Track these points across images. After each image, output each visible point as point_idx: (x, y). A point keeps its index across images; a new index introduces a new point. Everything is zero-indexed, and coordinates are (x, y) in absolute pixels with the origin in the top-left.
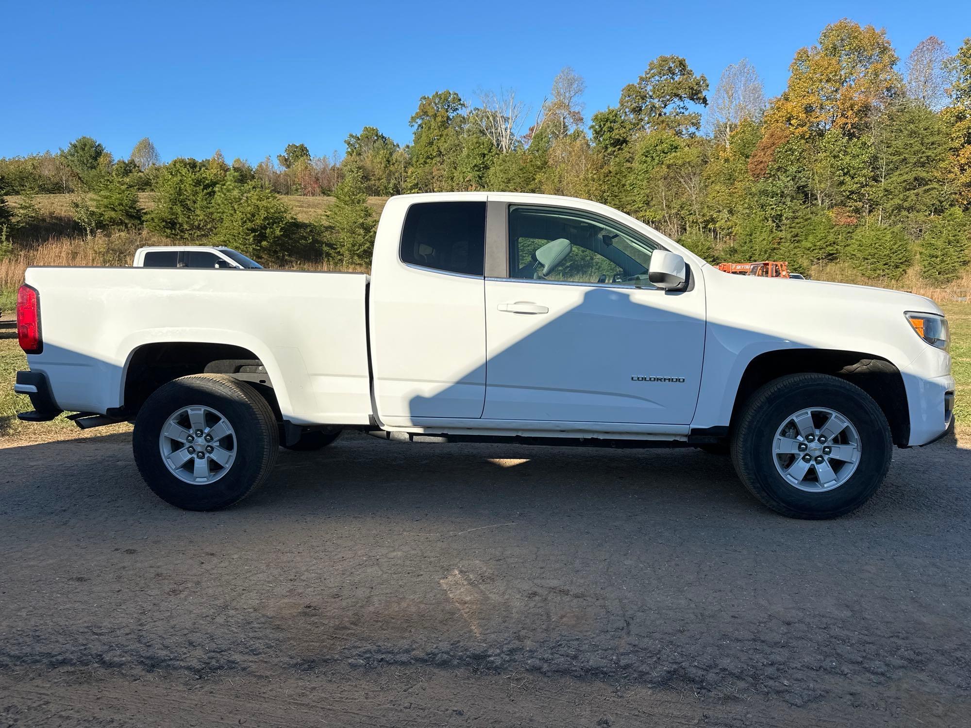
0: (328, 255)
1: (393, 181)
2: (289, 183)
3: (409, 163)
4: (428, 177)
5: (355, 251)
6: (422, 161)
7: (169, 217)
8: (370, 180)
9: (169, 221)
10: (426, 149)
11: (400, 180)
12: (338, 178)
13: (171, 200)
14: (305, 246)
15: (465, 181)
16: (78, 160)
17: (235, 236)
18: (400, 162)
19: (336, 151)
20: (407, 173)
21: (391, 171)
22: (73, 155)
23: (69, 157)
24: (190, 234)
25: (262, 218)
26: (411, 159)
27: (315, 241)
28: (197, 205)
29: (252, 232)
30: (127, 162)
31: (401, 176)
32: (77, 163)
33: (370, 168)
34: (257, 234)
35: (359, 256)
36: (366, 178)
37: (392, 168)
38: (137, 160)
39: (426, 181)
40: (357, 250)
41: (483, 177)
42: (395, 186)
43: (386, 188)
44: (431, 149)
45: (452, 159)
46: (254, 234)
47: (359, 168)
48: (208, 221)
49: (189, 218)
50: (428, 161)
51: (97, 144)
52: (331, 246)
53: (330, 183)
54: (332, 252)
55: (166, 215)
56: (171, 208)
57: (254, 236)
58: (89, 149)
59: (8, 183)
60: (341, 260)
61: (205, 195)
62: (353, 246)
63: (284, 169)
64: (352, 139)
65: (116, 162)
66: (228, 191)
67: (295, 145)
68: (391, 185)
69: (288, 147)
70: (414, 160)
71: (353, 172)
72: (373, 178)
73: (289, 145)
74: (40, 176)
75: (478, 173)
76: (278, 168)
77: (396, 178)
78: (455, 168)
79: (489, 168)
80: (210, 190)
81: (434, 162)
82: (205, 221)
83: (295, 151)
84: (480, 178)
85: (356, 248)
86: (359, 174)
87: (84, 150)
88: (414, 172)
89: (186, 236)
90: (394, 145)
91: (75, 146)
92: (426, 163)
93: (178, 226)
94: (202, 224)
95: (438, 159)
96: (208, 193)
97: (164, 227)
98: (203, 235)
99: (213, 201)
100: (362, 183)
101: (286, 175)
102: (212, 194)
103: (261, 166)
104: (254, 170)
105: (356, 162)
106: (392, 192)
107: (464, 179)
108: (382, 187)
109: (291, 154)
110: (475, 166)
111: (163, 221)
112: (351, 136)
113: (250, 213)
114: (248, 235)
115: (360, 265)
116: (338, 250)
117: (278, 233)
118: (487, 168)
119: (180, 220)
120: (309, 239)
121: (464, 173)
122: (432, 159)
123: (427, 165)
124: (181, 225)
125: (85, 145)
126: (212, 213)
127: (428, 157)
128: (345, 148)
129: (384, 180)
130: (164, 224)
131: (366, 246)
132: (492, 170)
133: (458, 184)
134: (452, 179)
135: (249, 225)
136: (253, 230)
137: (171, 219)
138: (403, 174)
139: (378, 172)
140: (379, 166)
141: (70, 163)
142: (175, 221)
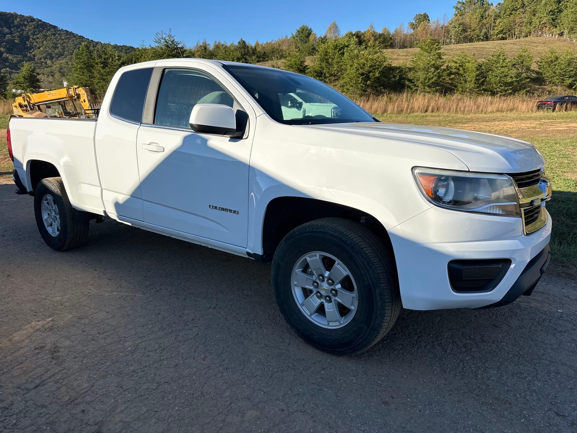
0: (409, 87)
1: (484, 31)
2: (413, 40)
3: (498, 16)
4: (511, 24)
5: (426, 83)
6: (508, 13)
7: (319, 70)
8: (467, 32)
9: (319, 72)
10: (513, 4)
11: (489, 29)
12: (445, 33)
13: (320, 59)
14: (395, 82)
15: (541, 23)
16: (300, 39)
17: (351, 79)
18: (491, 16)
19: (445, 15)
20: (495, 23)
21: (483, 23)
22: (297, 37)
23: (296, 38)
24: (329, 79)
25: (369, 66)
26: (500, 13)
27: (401, 78)
28: (335, 61)
29: (361, 76)
30: (323, 37)
31: (490, 26)
32: (299, 41)
33: (468, 24)
34: (364, 76)
35: (429, 87)
36: (464, 30)
37: (484, 21)
38: (328, 36)
39: (510, 27)
40: (428, 83)
41: (556, 19)
42: (486, 34)
43: (478, 36)
44: (517, 3)
45: (533, 8)
46: (362, 77)
47: (460, 24)
48: (339, 70)
49: (329, 69)
50: (513, 12)
51: (309, 29)
52: (410, 81)
53: (439, 37)
54: (410, 85)
55: (317, 69)
56: (320, 64)
57: (362, 78)
58: (305, 32)
59: (267, 55)
60: (417, 90)
61: (340, 54)
62: (425, 80)
63: (412, 31)
64: (459, 5)
65: (318, 38)
66: (351, 50)
67: (420, 14)
68: (482, 34)
69: (416, 16)
70: (503, 12)
71: (456, 27)
72: (469, 30)
73: (417, 15)
74: (281, 50)
75: (552, 16)
76: (407, 30)
77: (486, 28)
78: (534, 15)
79: (562, 12)
80: (342, 51)
81: (518, 12)
82: (338, 71)
83: (420, 18)
84: (553, 20)
85: (426, 82)
86: (460, 28)
87: (302, 33)
88: (501, 22)
89: (327, 80)
90: (489, 5)
91: (298, 31)
92: (511, 14)
93: (323, 75)
94: (336, 73)
95: (521, 10)
96: (341, 53)
97: (316, 76)
98: (336, 79)
99: (343, 58)
100: (461, 34)
101: (412, 35)
102: (343, 54)
103: (396, 31)
104: (392, 34)
105: (459, 20)
106: (482, 38)
107: (540, 23)
108: (476, 36)
109: (417, 20)
110: (551, 11)
111: (316, 72)
112: (459, 2)
113: (362, 64)
114: (359, 77)
115: (429, 92)
116: (415, 83)
117: (377, 75)
118: (560, 11)
119: (324, 71)
120: (397, 78)
121: (541, 18)
122: (516, 10)
123: (512, 16)
124: (325, 74)
125: (303, 30)
126: (341, 66)
127: (513, 10)
128: (454, 11)
129: (477, 31)
130: (316, 74)
131: (434, 79)
132: (565, 12)
133: (535, 27)
134: (530, 23)
135: (361, 71)
136: (362, 74)
137: (320, 71)
138: (492, 24)
139: (473, 26)
140: (475, 21)
141: (296, 41)
142: (322, 72)
